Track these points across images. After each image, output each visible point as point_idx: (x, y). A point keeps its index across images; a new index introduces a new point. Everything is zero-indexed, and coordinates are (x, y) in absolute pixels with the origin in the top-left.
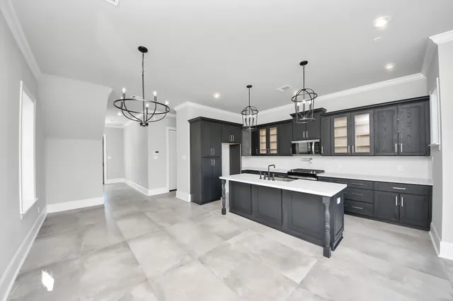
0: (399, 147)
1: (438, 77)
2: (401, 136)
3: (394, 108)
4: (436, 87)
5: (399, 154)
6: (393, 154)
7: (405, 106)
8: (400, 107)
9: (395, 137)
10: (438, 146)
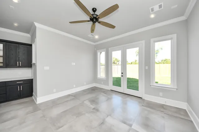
0: (19, 63)
1: (36, 38)
2: (20, 59)
3: (17, 45)
4: (35, 42)
5: (19, 67)
6: (16, 67)
7: (23, 46)
8: (20, 45)
9: (17, 59)
10: (35, 64)
